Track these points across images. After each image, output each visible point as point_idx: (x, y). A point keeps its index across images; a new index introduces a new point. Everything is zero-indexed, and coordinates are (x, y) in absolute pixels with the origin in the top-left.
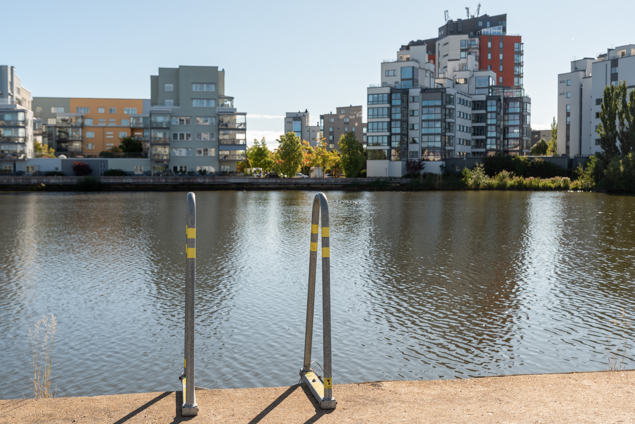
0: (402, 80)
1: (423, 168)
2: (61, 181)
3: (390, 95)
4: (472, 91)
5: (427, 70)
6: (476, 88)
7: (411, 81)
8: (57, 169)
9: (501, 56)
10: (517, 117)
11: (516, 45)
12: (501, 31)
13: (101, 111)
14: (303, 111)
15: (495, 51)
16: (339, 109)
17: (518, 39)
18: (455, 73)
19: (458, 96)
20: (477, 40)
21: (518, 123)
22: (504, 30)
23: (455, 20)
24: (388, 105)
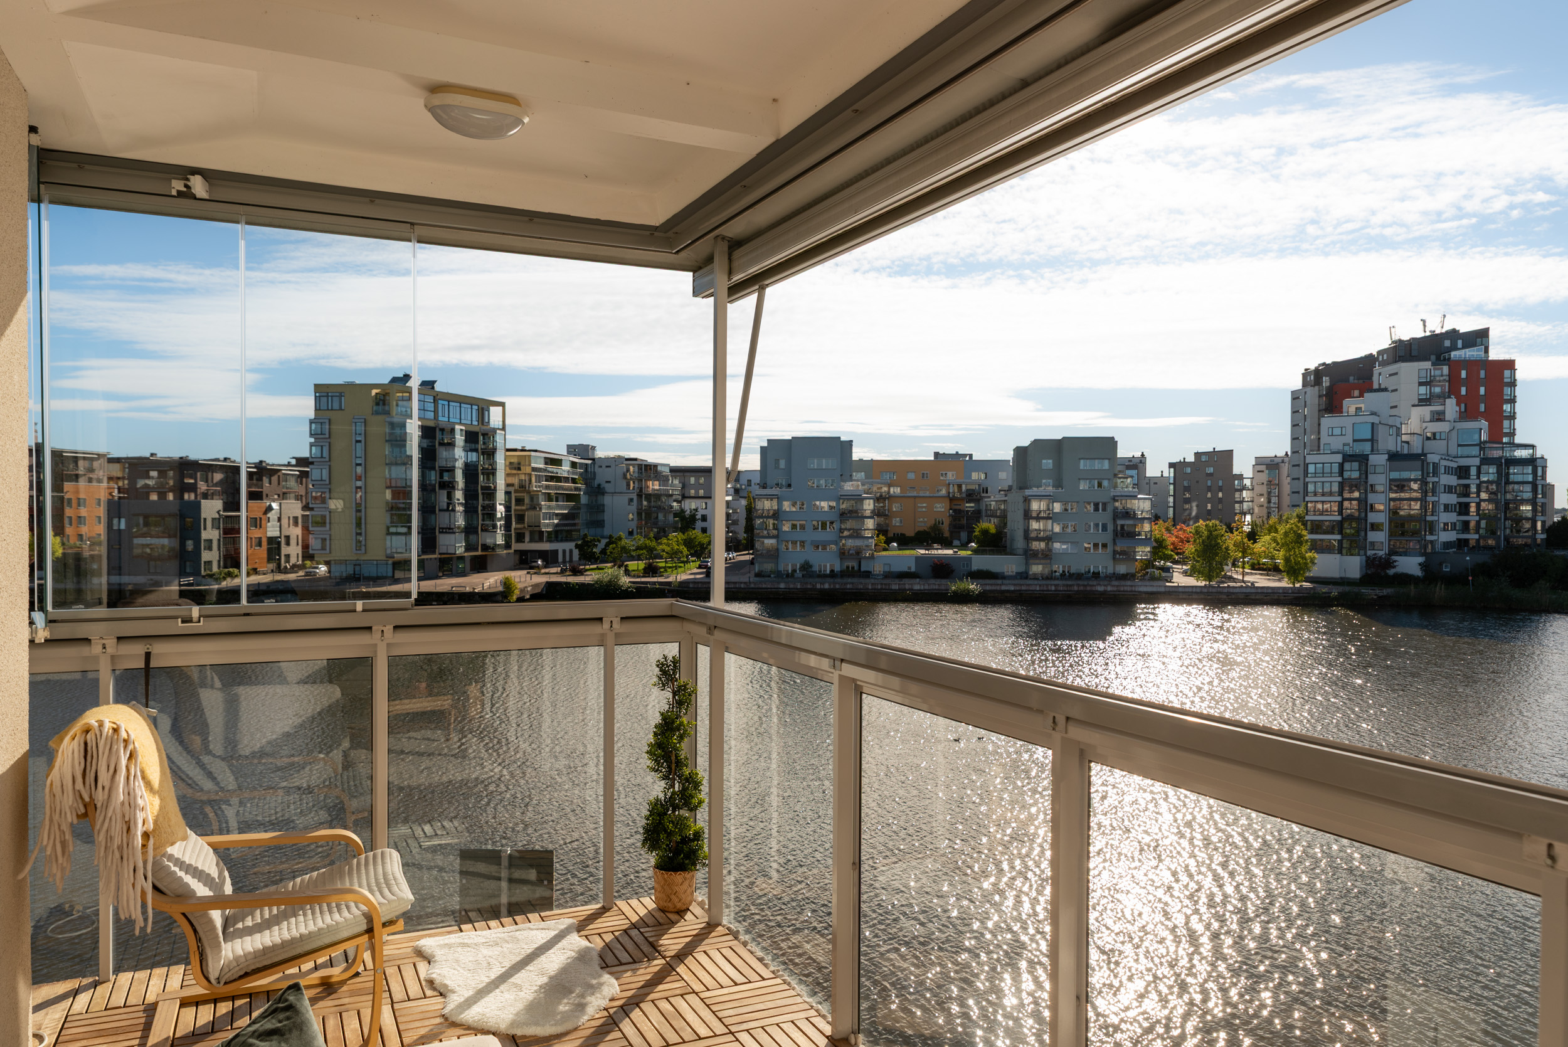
0: (1354, 441)
1: (1394, 567)
3: (1341, 466)
4: (1453, 450)
5: (1391, 426)
6: (1459, 445)
7: (1369, 443)
8: (910, 568)
9: (1482, 390)
10: (1528, 488)
11: (1507, 373)
12: (1482, 353)
13: (911, 476)
14: (1138, 454)
15: (1472, 383)
16: (1197, 455)
17: (1510, 365)
18: (1425, 425)
19: (1444, 463)
20: (1446, 369)
21: (1528, 495)
22: (1486, 351)
23: (1406, 338)
24: (1340, 479)
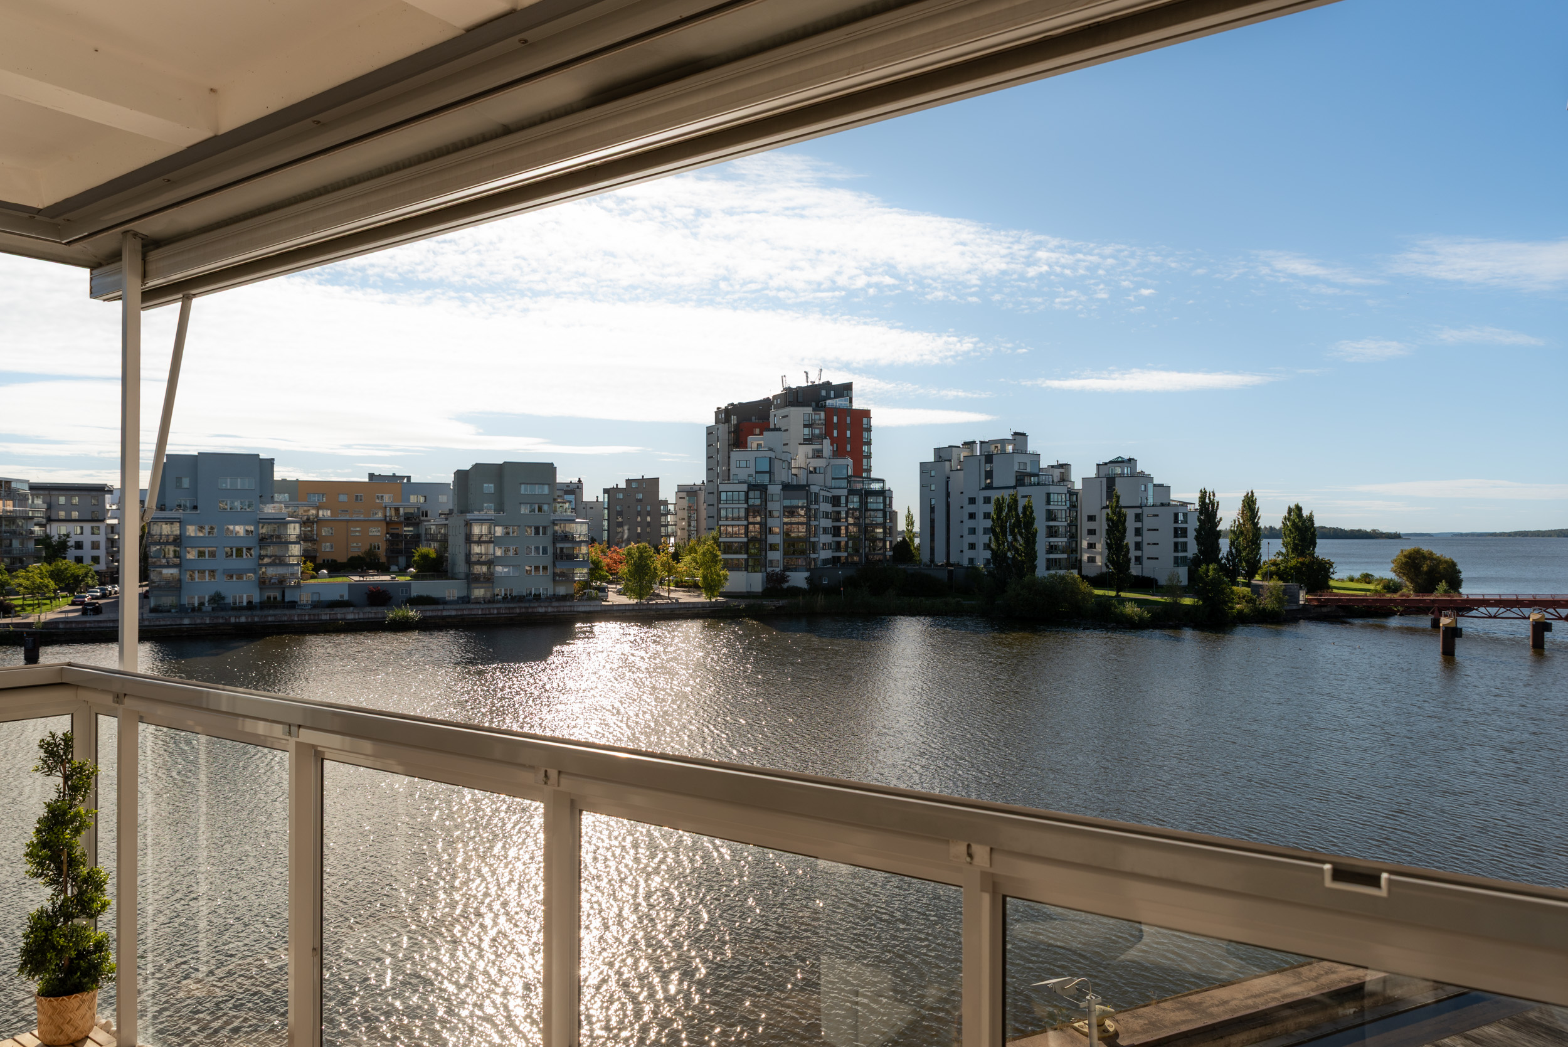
0: (757, 472)
1: (788, 581)
2: (361, 616)
3: (747, 494)
4: (829, 482)
5: (784, 461)
6: (833, 479)
7: (767, 475)
8: (342, 596)
9: (848, 433)
10: (880, 514)
11: (865, 420)
12: (848, 403)
13: (343, 498)
14: (575, 480)
15: (841, 425)
16: (628, 481)
17: (866, 413)
18: (808, 460)
19: (822, 493)
20: (823, 414)
21: (880, 520)
22: (851, 402)
23: (794, 386)
24: (745, 506)
